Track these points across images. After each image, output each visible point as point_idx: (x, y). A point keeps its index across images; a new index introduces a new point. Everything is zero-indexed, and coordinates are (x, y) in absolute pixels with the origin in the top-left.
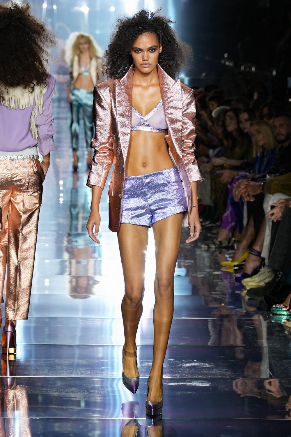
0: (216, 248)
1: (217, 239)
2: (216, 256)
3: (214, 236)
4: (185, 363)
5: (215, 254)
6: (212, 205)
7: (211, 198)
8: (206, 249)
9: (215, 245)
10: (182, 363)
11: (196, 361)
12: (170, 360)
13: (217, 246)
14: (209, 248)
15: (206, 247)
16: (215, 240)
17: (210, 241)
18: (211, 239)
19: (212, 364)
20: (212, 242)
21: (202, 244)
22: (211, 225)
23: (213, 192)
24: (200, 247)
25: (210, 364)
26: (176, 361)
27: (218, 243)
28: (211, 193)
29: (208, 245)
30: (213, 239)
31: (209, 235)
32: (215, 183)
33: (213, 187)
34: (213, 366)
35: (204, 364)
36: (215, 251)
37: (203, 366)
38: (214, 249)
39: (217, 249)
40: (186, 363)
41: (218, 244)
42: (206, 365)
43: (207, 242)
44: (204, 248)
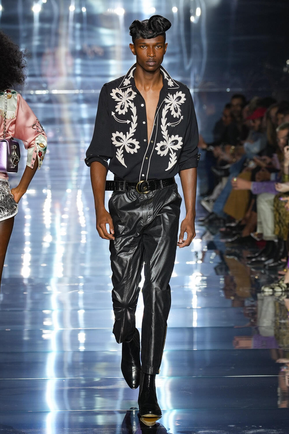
0: (282, 292)
1: (283, 281)
2: (283, 301)
3: (280, 277)
4: (248, 429)
5: (281, 300)
6: (276, 241)
7: (274, 233)
8: (271, 293)
9: (282, 288)
10: (245, 429)
11: (261, 426)
12: (230, 426)
13: (283, 289)
14: (274, 292)
15: (271, 290)
16: (281, 282)
17: (276, 283)
18: (276, 281)
19: (280, 430)
20: (277, 285)
21: (266, 287)
22: (276, 264)
23: (277, 226)
24: (263, 292)
25: (278, 430)
26: (238, 428)
27: (286, 286)
28: (275, 227)
29: (273, 289)
30: (279, 281)
31: (273, 276)
32: (280, 214)
33: (278, 220)
34: (281, 432)
35: (272, 430)
36: (282, 295)
37: (270, 433)
38: (280, 293)
39: (283, 294)
40: (250, 430)
41: (284, 287)
42: (273, 432)
43: (272, 285)
44: (268, 292)
